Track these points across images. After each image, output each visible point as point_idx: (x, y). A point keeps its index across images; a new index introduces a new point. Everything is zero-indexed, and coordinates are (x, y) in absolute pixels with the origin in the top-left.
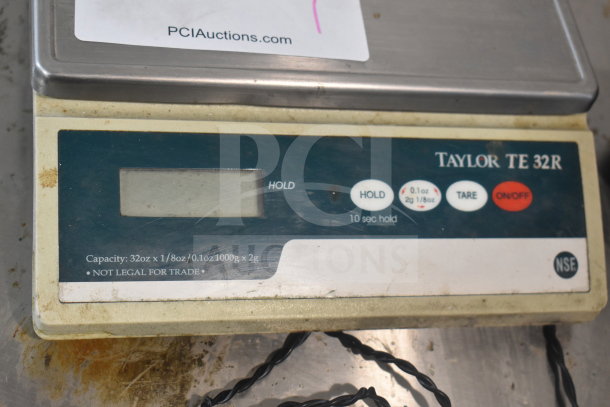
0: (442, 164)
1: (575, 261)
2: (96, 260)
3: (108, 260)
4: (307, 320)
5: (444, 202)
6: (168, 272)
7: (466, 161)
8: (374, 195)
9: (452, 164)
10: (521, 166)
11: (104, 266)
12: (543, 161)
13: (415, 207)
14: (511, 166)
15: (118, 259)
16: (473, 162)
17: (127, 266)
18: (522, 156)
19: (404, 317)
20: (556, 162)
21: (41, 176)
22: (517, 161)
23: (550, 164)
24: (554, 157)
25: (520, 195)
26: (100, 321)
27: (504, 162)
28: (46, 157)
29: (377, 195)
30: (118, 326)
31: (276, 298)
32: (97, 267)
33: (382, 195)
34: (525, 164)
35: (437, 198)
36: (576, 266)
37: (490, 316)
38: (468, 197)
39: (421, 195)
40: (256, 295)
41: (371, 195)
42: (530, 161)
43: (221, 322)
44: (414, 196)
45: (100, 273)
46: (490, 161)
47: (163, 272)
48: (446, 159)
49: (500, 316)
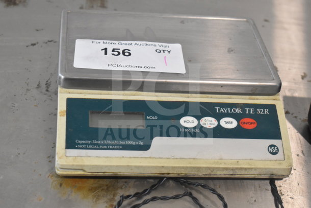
0: (218, 111)
1: (277, 148)
2: (79, 142)
3: (84, 142)
4: (163, 167)
5: (219, 125)
6: (107, 147)
7: (228, 111)
8: (190, 122)
9: (222, 112)
10: (251, 113)
11: (83, 144)
12: (261, 111)
13: (207, 126)
14: (247, 112)
15: (88, 142)
16: (231, 111)
17: (91, 144)
18: (251, 109)
19: (204, 167)
20: (267, 111)
21: (60, 113)
22: (249, 111)
23: (264, 112)
24: (265, 110)
25: (251, 123)
26: (80, 163)
27: (244, 111)
28: (62, 106)
29: (191, 122)
30: (87, 166)
31: (150, 158)
32: (79, 144)
33: (193, 122)
34: (253, 112)
35: (216, 124)
36: (278, 150)
37: (241, 169)
38: (229, 123)
39: (209, 122)
40: (142, 156)
41: (188, 122)
42: (255, 111)
43: (128, 166)
44: (206, 123)
45: (81, 146)
46: (238, 111)
47: (105, 147)
48: (219, 110)
49: (246, 169)
